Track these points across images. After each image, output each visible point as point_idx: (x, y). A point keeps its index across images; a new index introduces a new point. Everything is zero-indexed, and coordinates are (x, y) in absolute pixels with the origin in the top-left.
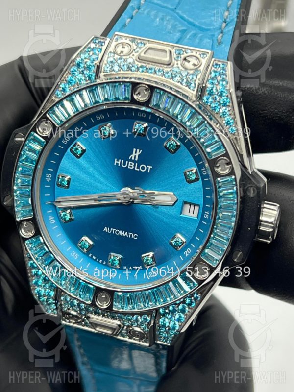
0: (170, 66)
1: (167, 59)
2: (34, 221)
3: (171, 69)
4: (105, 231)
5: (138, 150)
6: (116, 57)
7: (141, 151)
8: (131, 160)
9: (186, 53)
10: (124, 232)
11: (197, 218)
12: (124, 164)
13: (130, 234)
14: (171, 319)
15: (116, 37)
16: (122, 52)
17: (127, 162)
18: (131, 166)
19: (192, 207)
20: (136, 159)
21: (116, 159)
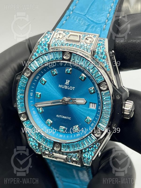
0: (79, 43)
1: (78, 39)
2: (26, 113)
3: (80, 44)
4: (57, 117)
5: (68, 80)
6: (56, 40)
7: (70, 81)
8: (66, 85)
9: (87, 36)
10: (65, 117)
11: (95, 109)
12: (63, 87)
13: (68, 117)
14: (87, 154)
15: (57, 30)
16: (59, 37)
17: (64, 86)
18: (66, 88)
19: (94, 104)
20: (68, 84)
21: (59, 85)
